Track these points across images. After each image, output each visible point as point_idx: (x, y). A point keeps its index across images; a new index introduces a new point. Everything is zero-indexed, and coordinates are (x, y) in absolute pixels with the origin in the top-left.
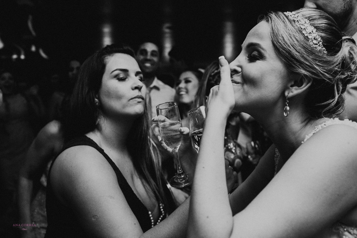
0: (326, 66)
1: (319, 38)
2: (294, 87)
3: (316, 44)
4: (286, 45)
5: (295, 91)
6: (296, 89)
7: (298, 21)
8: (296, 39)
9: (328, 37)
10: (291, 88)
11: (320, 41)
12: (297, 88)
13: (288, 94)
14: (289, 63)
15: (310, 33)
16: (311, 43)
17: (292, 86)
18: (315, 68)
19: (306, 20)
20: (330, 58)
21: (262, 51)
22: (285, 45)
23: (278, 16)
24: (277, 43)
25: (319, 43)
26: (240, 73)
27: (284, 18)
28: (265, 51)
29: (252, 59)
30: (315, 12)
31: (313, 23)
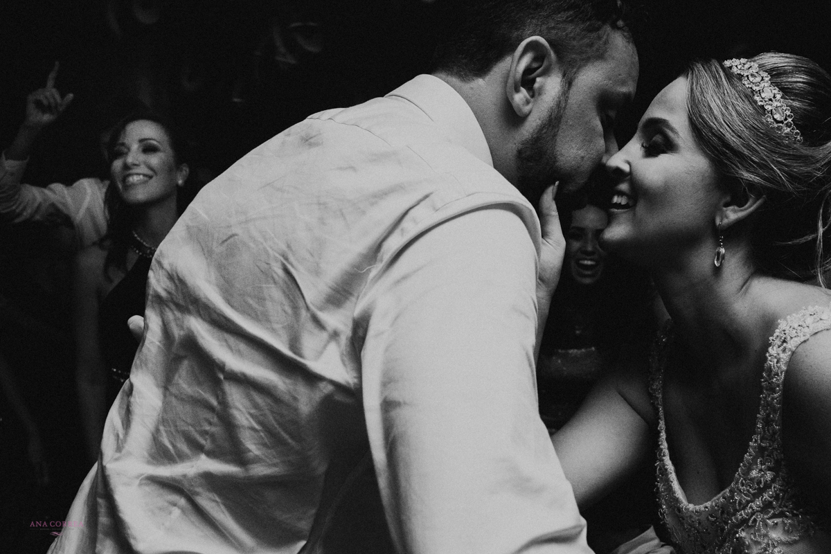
0: (797, 166)
1: (787, 111)
2: (731, 208)
3: (782, 122)
4: (716, 123)
5: (733, 215)
6: (735, 211)
7: (747, 76)
8: (737, 111)
9: (805, 110)
10: (725, 209)
11: (789, 116)
12: (736, 208)
13: (721, 221)
14: (719, 157)
15: (770, 100)
16: (770, 120)
17: (727, 205)
18: (772, 169)
19: (765, 74)
20: (806, 150)
21: (671, 134)
22: (714, 123)
23: (706, 68)
24: (697, 119)
25: (786, 119)
26: (627, 176)
27: (717, 72)
28: (676, 133)
29: (652, 151)
30: (787, 60)
31: (779, 80)
